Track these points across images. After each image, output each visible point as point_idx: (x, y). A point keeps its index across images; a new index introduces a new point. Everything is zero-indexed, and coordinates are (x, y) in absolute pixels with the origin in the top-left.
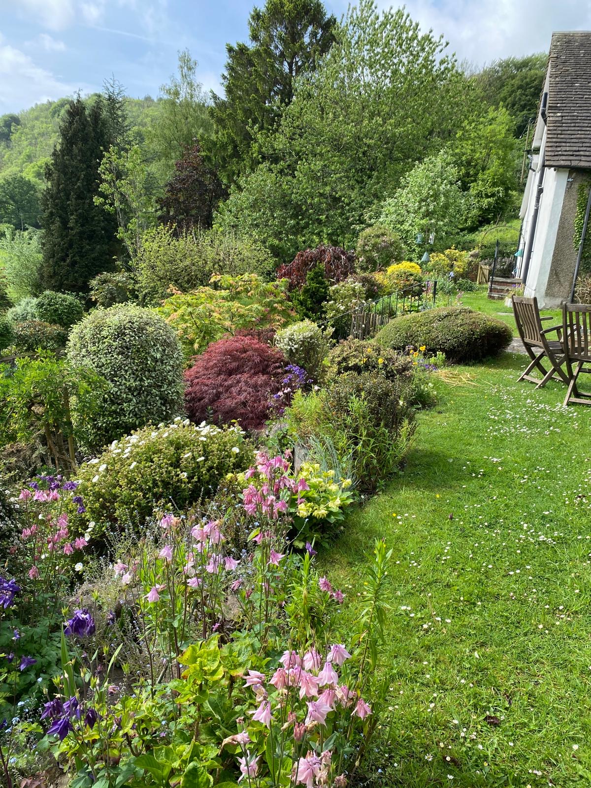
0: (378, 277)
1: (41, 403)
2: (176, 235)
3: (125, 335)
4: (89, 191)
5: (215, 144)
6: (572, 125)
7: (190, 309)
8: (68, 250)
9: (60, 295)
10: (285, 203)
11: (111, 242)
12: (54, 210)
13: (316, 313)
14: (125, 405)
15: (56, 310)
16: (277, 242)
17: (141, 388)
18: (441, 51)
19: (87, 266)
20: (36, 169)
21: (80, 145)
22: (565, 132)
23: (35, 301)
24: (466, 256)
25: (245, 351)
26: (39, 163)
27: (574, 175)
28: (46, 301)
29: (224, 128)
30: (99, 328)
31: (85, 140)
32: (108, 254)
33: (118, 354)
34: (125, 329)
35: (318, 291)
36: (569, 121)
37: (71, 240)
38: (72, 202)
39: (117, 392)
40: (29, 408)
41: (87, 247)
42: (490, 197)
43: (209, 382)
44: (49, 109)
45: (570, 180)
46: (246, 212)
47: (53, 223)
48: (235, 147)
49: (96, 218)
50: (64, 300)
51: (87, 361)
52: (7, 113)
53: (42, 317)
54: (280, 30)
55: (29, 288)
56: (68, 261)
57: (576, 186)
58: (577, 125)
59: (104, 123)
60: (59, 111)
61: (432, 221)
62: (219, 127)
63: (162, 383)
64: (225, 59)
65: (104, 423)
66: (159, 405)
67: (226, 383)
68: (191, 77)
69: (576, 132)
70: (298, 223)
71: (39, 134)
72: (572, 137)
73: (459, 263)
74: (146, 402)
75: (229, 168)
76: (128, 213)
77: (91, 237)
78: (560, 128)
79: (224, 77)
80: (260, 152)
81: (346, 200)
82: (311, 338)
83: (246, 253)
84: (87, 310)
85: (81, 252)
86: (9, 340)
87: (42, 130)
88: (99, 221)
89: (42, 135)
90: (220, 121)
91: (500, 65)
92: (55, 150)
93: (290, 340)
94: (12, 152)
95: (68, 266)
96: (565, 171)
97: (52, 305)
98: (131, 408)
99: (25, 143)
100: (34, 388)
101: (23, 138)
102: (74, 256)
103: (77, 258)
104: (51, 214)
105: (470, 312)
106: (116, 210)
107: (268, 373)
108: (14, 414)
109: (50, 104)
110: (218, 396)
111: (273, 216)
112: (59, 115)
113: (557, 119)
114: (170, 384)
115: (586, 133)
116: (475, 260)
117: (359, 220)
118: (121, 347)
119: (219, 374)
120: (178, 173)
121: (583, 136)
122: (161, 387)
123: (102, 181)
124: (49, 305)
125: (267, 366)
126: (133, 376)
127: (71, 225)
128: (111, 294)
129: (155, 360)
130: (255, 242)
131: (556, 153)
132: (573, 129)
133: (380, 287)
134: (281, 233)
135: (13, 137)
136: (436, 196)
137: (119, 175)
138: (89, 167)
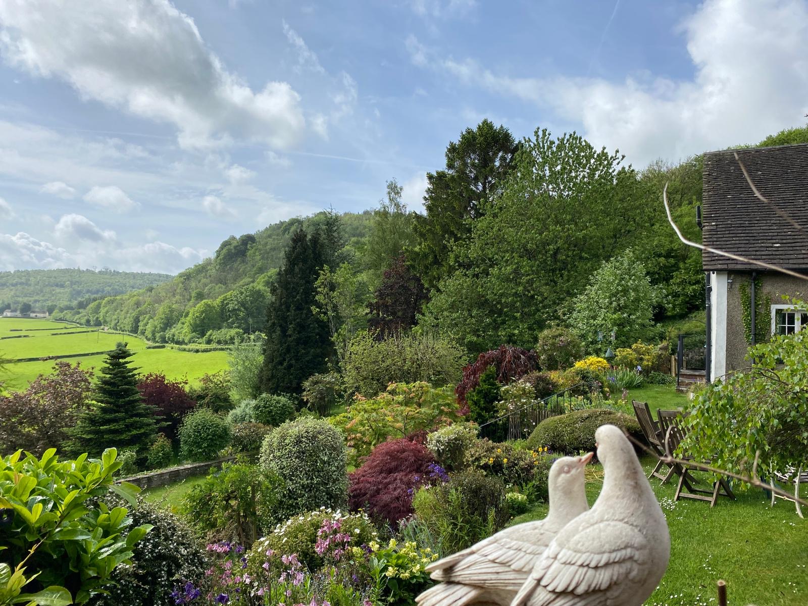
0: (554, 376)
1: (235, 498)
2: (379, 338)
3: (301, 442)
4: (307, 303)
5: (417, 254)
6: (727, 232)
7: (366, 416)
8: (285, 354)
9: (275, 397)
10: (482, 303)
11: (324, 346)
12: (276, 321)
13: (489, 412)
14: (299, 499)
15: (270, 412)
16: (475, 339)
17: (312, 486)
18: (618, 164)
19: (301, 368)
20: (266, 278)
21: (301, 265)
22: (720, 239)
23: (254, 403)
24: (655, 350)
25: (404, 451)
26: (269, 274)
27: (732, 276)
28: (262, 404)
29: (425, 240)
30: (283, 438)
31: (305, 261)
32: (321, 357)
33: (296, 458)
34: (302, 437)
35: (490, 391)
36: (724, 229)
37: (289, 345)
38: (292, 313)
39: (293, 489)
40: (227, 501)
41: (303, 351)
42: (694, 284)
43: (371, 480)
44: (280, 227)
45: (730, 281)
46: (445, 313)
47: (274, 332)
48: (436, 256)
49: (311, 326)
50: (278, 402)
51: (273, 464)
52: (245, 234)
53: (257, 418)
54: (473, 159)
55: (250, 390)
56: (285, 364)
57: (737, 286)
58: (731, 232)
59: (322, 246)
60: (289, 229)
61: (625, 316)
62: (422, 240)
63: (328, 481)
64: (426, 185)
65: (283, 514)
66: (325, 499)
67: (385, 481)
68: (398, 200)
69: (731, 239)
70: (495, 321)
71: (271, 249)
72: (728, 243)
73: (647, 357)
74: (316, 497)
75: (430, 273)
76: (339, 320)
77: (305, 342)
78: (715, 236)
79: (425, 198)
80: (456, 261)
81: (539, 298)
82: (456, 439)
83: (442, 352)
84: (298, 410)
85: (297, 356)
86: (227, 441)
87: (274, 246)
88: (314, 328)
89: (273, 249)
90: (422, 235)
91: (696, 160)
92: (280, 270)
93: (438, 441)
94: (246, 266)
95: (285, 369)
96: (723, 274)
97: (267, 407)
98: (304, 502)
99: (259, 257)
100: (231, 486)
101: (257, 254)
102: (291, 360)
103: (293, 362)
104: (274, 324)
105: (610, 413)
106: (329, 319)
107: (421, 472)
108: (216, 506)
109: (282, 223)
110: (378, 491)
111: (471, 315)
112: (289, 233)
113: (712, 228)
114: (334, 482)
115: (741, 238)
116: (664, 353)
117: (553, 316)
118: (299, 452)
119: (381, 473)
120: (386, 280)
121: (737, 242)
122: (327, 484)
123: (317, 293)
124: (264, 407)
125: (421, 465)
126: (305, 475)
127: (289, 332)
128: (321, 394)
129: (324, 462)
130: (452, 340)
131: (713, 259)
132: (727, 236)
133: (555, 385)
134: (478, 330)
135: (248, 254)
136: (625, 291)
137: (332, 288)
138: (308, 282)
